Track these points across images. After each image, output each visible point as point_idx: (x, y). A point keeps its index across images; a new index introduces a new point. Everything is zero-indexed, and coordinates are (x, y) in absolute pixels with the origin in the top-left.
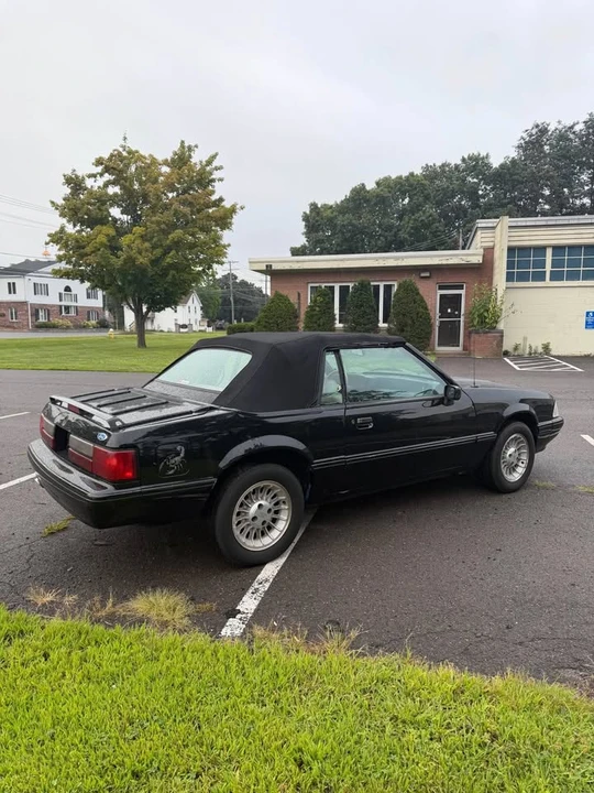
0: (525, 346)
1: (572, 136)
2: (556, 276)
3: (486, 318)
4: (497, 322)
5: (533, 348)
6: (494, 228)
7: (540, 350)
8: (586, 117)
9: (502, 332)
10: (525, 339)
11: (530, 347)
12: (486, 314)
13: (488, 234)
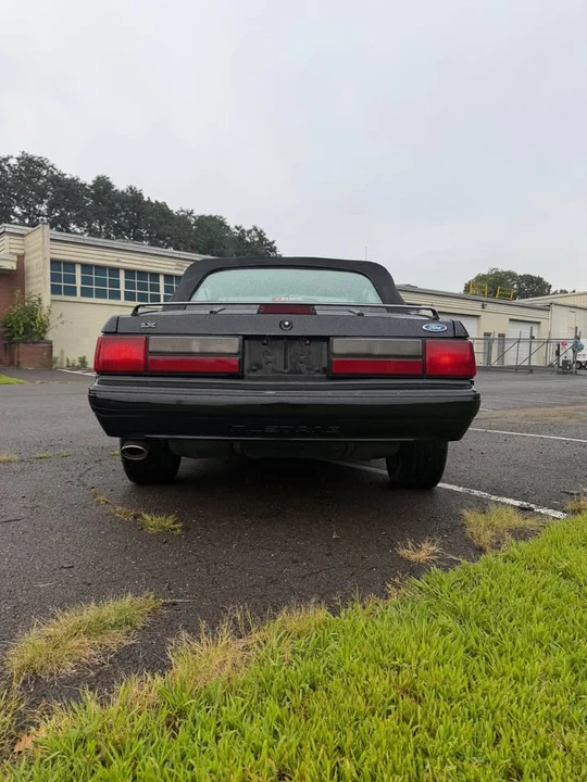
0: (62, 359)
1: (6, 168)
2: (86, 293)
3: (32, 327)
4: (44, 332)
5: (71, 361)
6: (22, 235)
7: (77, 364)
8: (19, 155)
9: (50, 343)
10: (62, 352)
11: (68, 361)
12: (32, 323)
13: (17, 241)
